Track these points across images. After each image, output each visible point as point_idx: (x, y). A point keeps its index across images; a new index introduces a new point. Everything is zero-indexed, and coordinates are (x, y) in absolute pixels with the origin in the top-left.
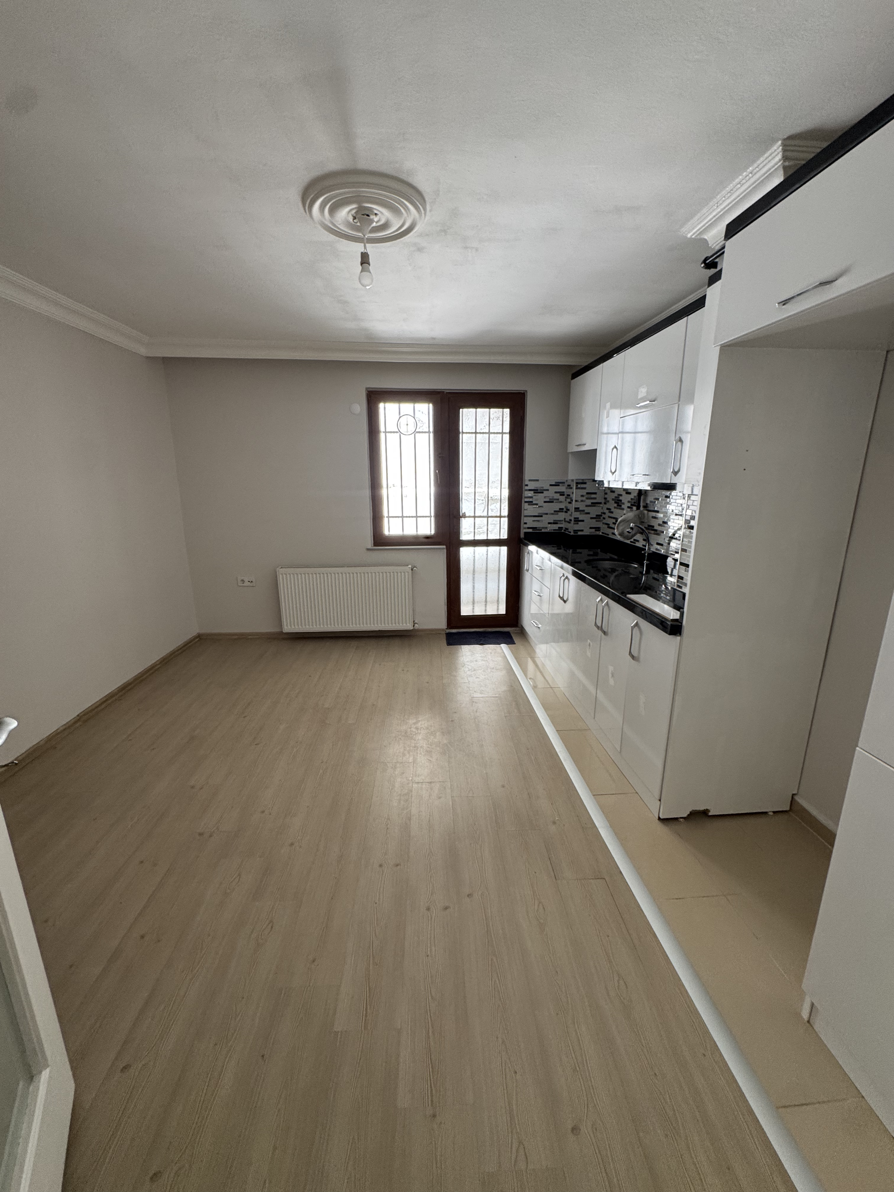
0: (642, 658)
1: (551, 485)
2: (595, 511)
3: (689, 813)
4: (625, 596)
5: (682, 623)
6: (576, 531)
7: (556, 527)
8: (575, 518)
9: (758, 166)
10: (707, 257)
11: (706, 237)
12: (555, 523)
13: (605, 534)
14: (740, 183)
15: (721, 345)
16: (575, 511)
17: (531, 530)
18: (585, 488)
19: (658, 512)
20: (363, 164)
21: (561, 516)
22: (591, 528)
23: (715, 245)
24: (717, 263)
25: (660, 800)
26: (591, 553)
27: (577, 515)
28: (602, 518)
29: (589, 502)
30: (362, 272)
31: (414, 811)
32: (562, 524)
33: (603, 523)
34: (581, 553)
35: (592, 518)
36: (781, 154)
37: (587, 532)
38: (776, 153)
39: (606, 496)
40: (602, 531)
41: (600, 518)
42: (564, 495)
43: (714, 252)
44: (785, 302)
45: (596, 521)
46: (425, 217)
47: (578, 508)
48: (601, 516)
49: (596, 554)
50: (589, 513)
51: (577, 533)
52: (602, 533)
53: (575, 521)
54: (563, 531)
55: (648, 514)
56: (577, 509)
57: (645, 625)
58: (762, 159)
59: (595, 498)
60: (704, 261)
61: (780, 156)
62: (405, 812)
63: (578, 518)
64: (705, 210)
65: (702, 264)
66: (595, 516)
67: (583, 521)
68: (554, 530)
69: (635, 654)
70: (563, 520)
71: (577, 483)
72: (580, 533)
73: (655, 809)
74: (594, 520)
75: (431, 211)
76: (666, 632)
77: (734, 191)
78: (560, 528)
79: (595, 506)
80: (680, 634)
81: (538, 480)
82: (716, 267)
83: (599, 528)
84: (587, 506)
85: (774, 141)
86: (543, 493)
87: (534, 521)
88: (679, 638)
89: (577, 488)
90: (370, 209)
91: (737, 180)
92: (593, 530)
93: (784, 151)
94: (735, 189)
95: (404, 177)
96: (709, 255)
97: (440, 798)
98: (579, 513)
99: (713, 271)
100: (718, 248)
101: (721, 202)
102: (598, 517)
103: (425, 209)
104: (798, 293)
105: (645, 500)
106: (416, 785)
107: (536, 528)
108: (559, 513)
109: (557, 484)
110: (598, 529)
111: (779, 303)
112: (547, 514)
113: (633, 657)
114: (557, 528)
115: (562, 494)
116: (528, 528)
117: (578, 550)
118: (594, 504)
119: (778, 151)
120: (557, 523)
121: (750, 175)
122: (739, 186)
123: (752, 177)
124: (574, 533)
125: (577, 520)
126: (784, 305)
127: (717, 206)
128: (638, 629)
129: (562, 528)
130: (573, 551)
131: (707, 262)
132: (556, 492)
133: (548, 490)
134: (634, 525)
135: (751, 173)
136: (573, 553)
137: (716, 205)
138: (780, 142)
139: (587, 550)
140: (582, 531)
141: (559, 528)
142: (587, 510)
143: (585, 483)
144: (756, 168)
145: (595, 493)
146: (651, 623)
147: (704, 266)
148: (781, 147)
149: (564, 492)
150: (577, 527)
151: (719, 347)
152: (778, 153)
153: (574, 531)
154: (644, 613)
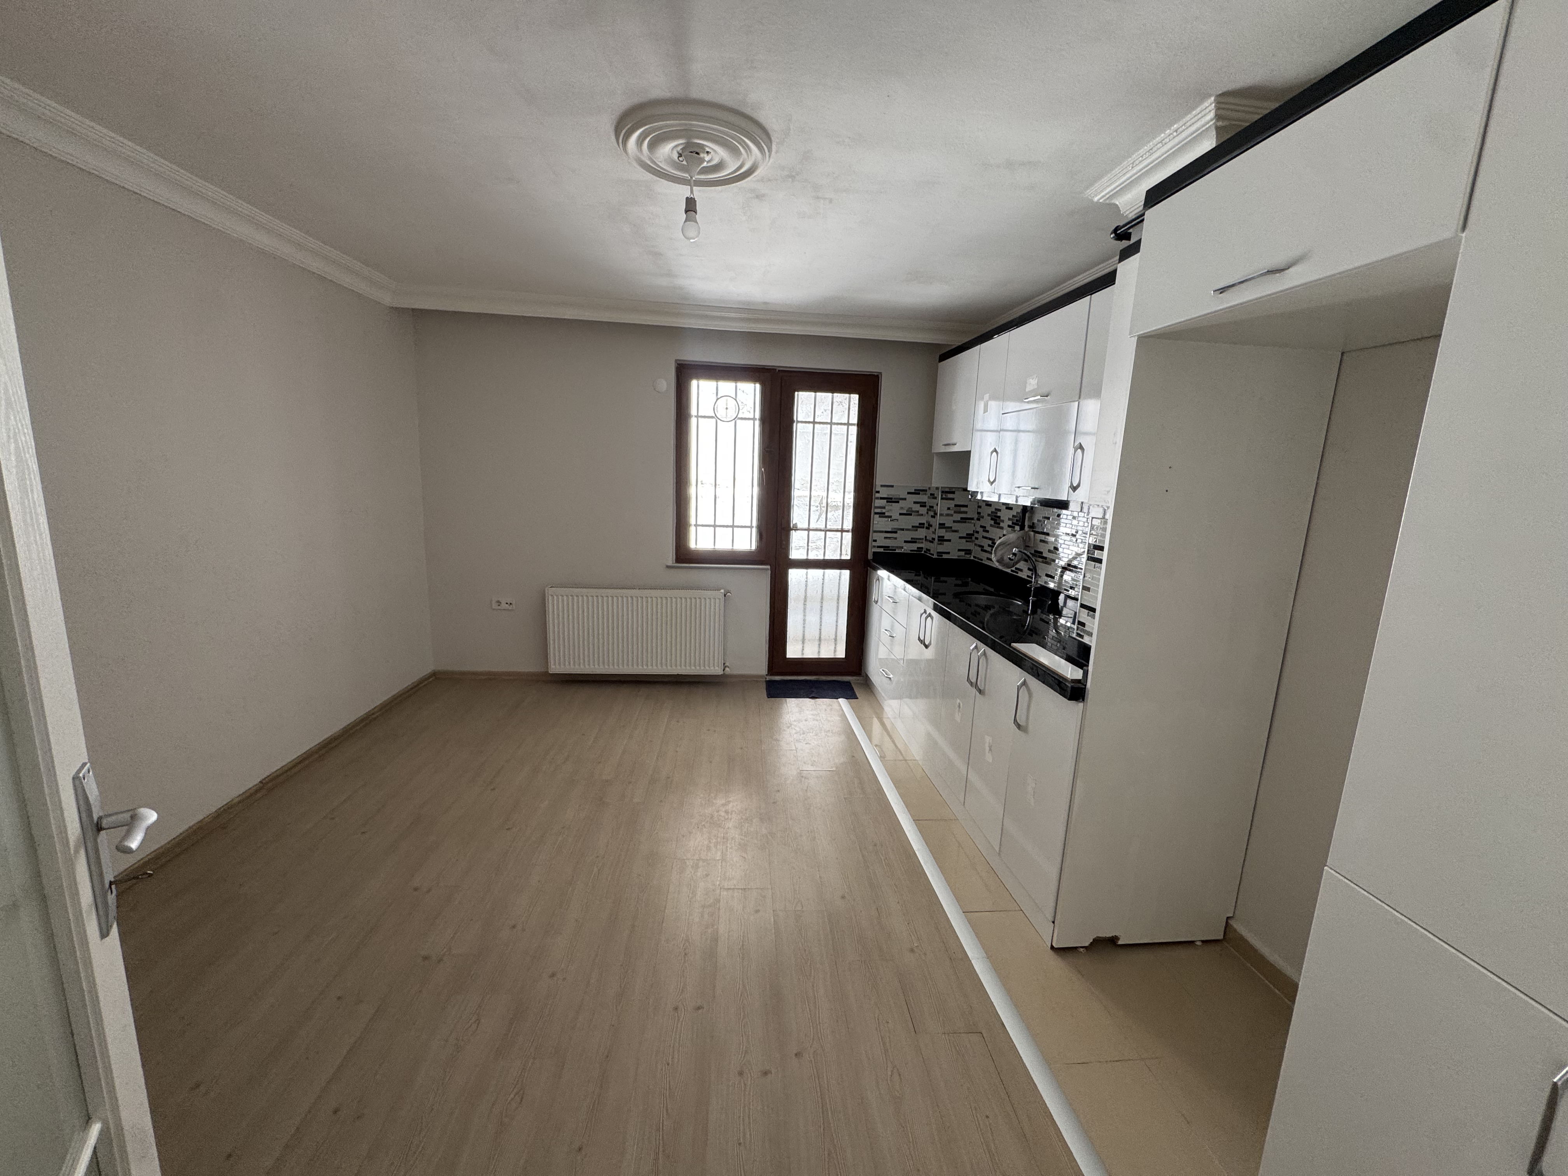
0: (1030, 728)
1: (909, 493)
2: (966, 529)
3: (1092, 941)
4: (1010, 645)
5: (1086, 685)
6: (940, 554)
7: (914, 547)
8: (939, 537)
9: (1185, 123)
10: (1118, 226)
11: (1117, 203)
12: (913, 541)
13: (978, 558)
14: (1161, 142)
15: (1138, 336)
16: (939, 528)
17: (882, 550)
18: (953, 499)
19: (1048, 534)
20: (695, 94)
21: (921, 533)
22: (959, 550)
23: (1127, 213)
24: (1130, 234)
25: (1053, 922)
26: (959, 582)
27: (942, 532)
28: (974, 538)
29: (958, 517)
30: (685, 221)
31: (722, 929)
32: (922, 543)
33: (975, 544)
34: (946, 582)
35: (960, 538)
36: (1213, 112)
37: (954, 555)
38: (1207, 110)
39: (980, 510)
40: (973, 554)
41: (971, 538)
42: (925, 506)
43: (1127, 221)
44: (1222, 290)
45: (967, 541)
46: (769, 159)
47: (944, 524)
48: (973, 535)
49: (965, 584)
50: (956, 531)
51: (942, 556)
52: (974, 557)
53: (939, 540)
54: (923, 552)
55: (1034, 536)
56: (942, 526)
57: (1035, 684)
58: (1190, 116)
59: (966, 513)
60: (1115, 231)
61: (1212, 115)
62: (710, 931)
63: (943, 537)
64: (1117, 171)
65: (1111, 234)
66: (965, 535)
67: (949, 541)
68: (911, 551)
69: (1021, 721)
70: (923, 539)
71: (943, 492)
72: (945, 556)
73: (1047, 935)
74: (964, 540)
75: (777, 152)
76: (1065, 697)
77: (1154, 151)
78: (920, 549)
79: (965, 522)
80: (1083, 700)
81: (892, 486)
82: (1129, 239)
83: (970, 550)
84: (954, 522)
85: (1204, 97)
86: (898, 502)
87: (885, 538)
88: (1081, 705)
89: (942, 499)
90: (702, 146)
91: (1158, 139)
92: (963, 553)
93: (1218, 109)
94: (1155, 149)
95: (748, 111)
96: (1121, 224)
97: (757, 911)
98: (944, 530)
99: (1125, 244)
100: (1132, 216)
101: (1137, 162)
102: (969, 537)
103: (770, 150)
104: (1240, 281)
105: (1031, 518)
106: (725, 893)
107: (889, 547)
108: (919, 529)
109: (917, 492)
110: (968, 552)
111: (1214, 291)
112: (903, 530)
113: (1019, 726)
114: (916, 549)
115: (923, 505)
116: (879, 547)
117: (942, 579)
118: (964, 520)
119: (1210, 108)
120: (915, 542)
121: (1175, 134)
122: (1160, 145)
123: (1177, 135)
124: (938, 556)
125: (941, 539)
126: (1221, 293)
127: (1132, 168)
128: (1026, 692)
129: (922, 548)
130: (935, 579)
131: (1118, 232)
132: (915, 503)
133: (905, 499)
134: (1017, 550)
135: (1176, 131)
136: (935, 582)
137: (1131, 165)
138: (1213, 98)
139: (955, 578)
140: (948, 553)
141: (918, 548)
142: (956, 526)
143: (953, 493)
144: (1182, 126)
145: (966, 506)
146: (1043, 682)
147: (1113, 237)
148: (1214, 105)
149: (925, 503)
150: (941, 549)
151: (1136, 338)
152: (1210, 111)
153: (938, 553)
154: (1035, 668)
